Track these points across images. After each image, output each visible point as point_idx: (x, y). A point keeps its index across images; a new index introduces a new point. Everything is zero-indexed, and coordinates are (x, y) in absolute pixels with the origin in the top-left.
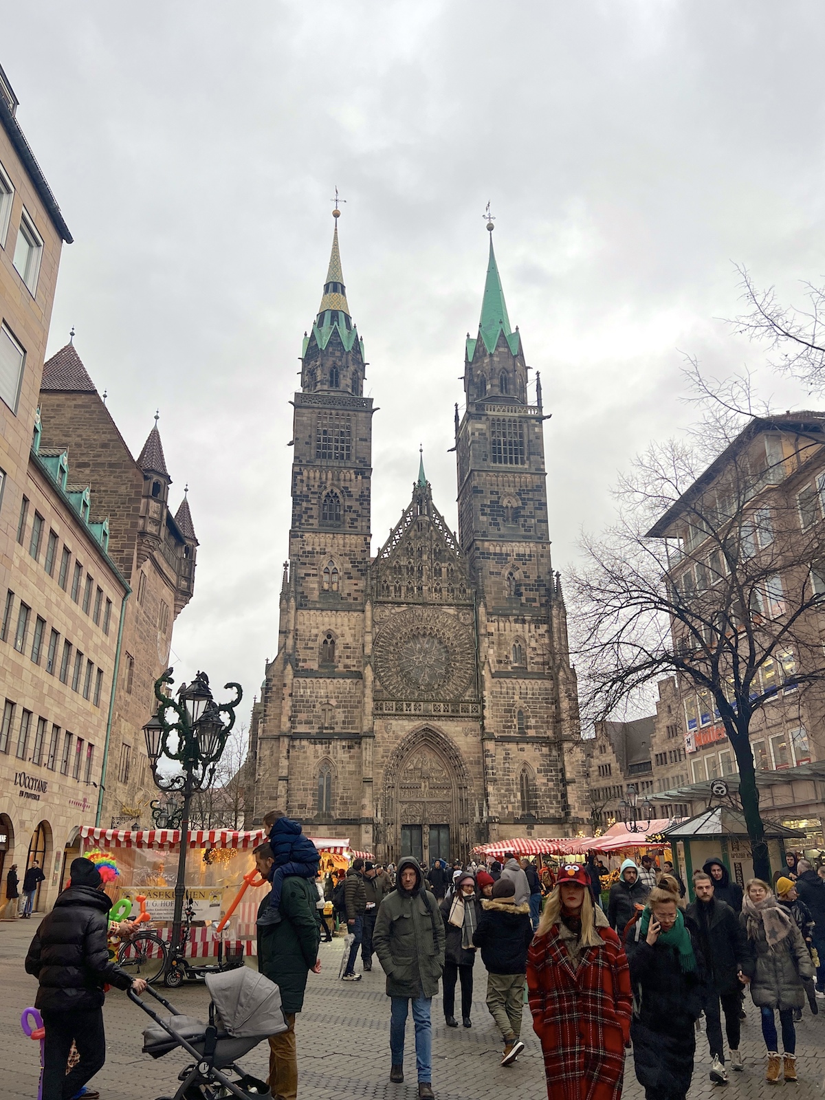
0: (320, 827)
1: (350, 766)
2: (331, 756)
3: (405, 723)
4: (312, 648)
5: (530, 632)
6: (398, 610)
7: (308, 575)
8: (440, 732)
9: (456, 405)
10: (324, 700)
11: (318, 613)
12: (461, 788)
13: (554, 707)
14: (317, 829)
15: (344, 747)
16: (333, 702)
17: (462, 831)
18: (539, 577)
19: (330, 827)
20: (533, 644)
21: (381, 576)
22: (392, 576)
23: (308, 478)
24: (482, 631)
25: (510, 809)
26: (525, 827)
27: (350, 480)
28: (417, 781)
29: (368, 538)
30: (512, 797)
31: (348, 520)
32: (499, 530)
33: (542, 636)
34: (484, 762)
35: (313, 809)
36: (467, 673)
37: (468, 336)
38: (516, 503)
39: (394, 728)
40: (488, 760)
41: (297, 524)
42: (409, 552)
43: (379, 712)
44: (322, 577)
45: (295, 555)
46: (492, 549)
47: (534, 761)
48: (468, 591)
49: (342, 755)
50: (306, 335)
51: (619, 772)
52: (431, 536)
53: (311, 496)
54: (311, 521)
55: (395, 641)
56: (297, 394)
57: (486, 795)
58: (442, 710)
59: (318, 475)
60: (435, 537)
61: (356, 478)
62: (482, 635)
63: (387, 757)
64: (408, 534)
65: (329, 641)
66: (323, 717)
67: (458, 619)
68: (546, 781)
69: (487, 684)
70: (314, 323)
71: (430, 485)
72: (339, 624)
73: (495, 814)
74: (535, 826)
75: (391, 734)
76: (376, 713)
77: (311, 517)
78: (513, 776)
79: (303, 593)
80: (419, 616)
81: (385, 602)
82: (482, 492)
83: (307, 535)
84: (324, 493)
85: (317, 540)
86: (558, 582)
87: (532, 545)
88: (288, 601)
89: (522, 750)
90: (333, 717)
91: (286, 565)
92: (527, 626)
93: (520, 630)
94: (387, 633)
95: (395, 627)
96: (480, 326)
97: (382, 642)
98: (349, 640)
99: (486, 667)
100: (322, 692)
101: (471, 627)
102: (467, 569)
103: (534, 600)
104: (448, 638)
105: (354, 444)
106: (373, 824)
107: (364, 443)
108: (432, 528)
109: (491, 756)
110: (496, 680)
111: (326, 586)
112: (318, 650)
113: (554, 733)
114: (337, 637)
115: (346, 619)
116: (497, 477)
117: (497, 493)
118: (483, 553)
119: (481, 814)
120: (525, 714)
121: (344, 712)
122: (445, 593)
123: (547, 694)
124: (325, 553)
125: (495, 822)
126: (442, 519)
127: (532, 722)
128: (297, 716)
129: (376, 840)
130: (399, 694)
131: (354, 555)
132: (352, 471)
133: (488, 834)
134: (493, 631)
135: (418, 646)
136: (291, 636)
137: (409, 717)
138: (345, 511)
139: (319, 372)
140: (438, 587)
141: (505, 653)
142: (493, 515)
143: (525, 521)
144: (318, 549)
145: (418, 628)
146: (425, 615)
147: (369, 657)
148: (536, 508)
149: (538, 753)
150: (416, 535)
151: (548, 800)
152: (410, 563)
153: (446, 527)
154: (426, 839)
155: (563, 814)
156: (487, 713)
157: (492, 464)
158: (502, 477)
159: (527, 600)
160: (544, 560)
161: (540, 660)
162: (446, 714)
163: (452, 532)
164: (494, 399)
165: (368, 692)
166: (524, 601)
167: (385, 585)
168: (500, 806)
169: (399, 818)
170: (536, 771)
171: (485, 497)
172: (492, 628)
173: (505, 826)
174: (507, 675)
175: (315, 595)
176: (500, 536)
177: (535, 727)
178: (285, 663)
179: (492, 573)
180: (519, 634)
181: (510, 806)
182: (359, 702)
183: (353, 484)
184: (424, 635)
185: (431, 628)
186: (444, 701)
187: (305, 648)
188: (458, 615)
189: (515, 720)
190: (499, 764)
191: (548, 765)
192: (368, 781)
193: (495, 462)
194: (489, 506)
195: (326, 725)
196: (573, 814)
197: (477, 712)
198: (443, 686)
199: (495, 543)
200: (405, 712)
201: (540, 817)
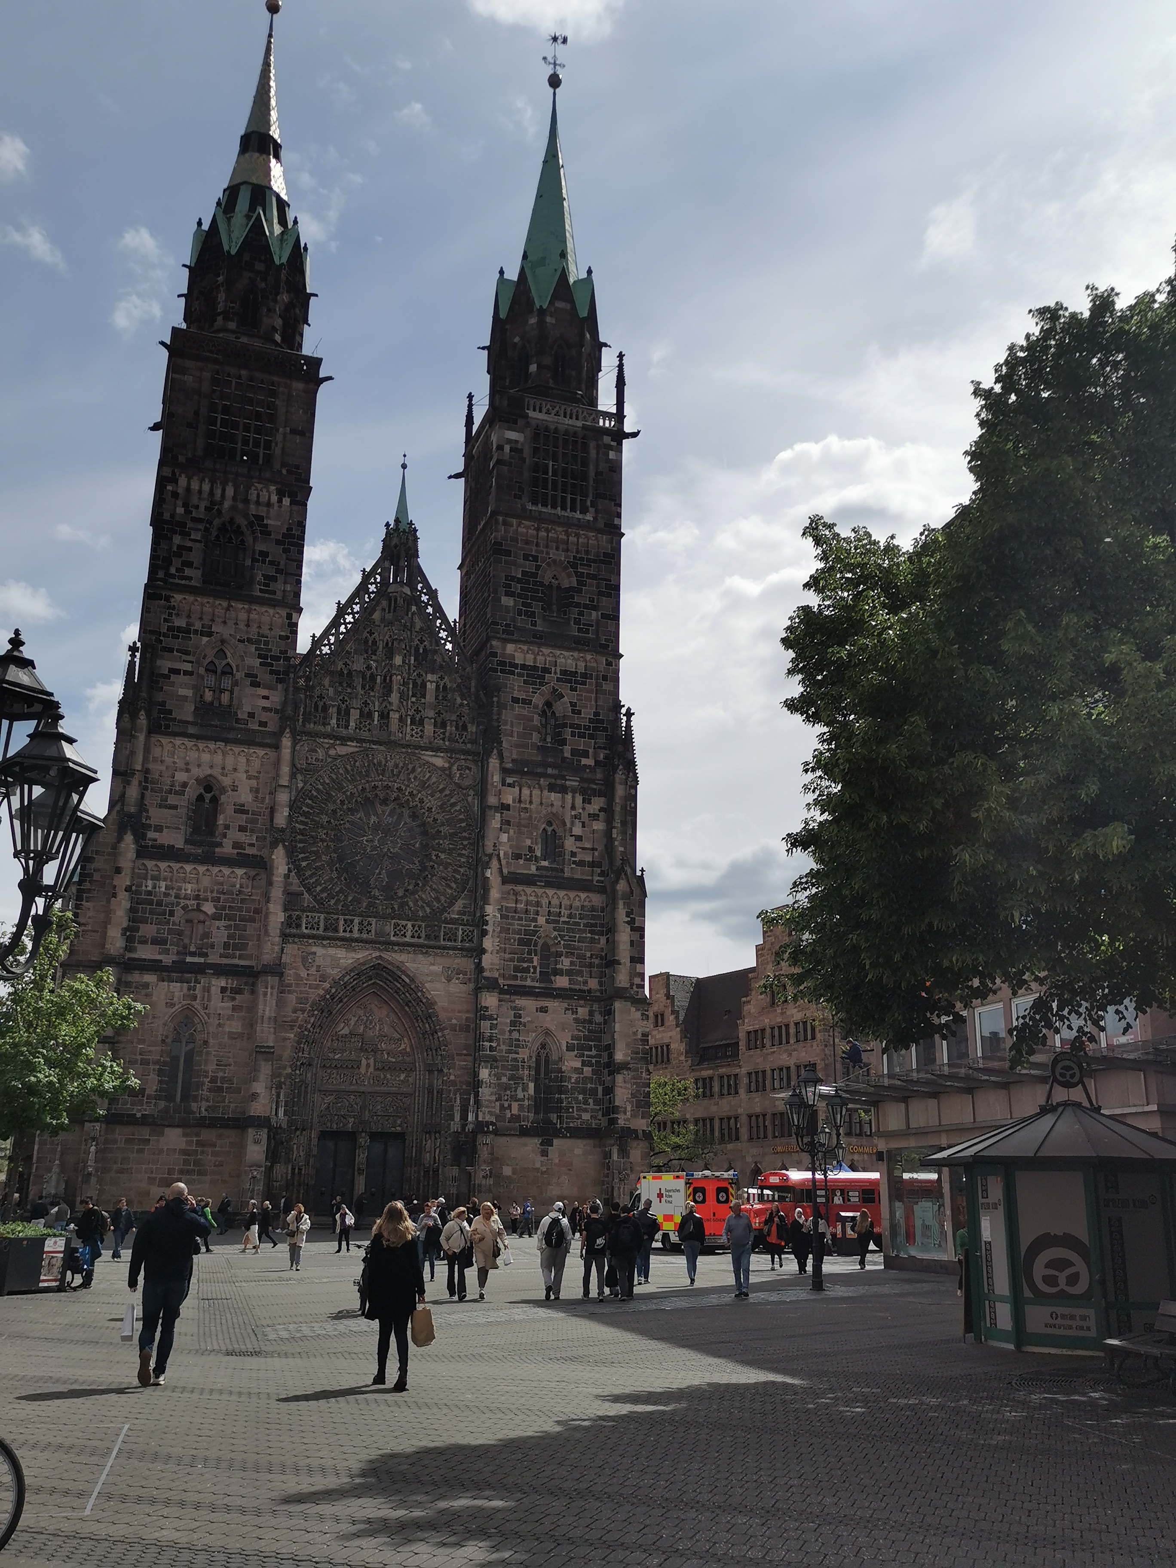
0: (167, 1130)
1: (234, 1023)
2: (197, 1004)
3: (340, 953)
4: (175, 807)
5: (573, 807)
6: (342, 750)
7: (177, 672)
8: (403, 972)
9: (470, 397)
10: (192, 903)
11: (189, 743)
12: (431, 1072)
13: (603, 940)
14: (162, 1134)
15: (223, 990)
16: (209, 908)
17: (429, 1145)
18: (596, 714)
19: (188, 1130)
20: (577, 830)
21: (313, 687)
22: (336, 691)
23: (188, 490)
24: (492, 800)
25: (515, 1110)
26: (537, 1141)
27: (269, 504)
28: (353, 1056)
29: (295, 615)
30: (520, 1089)
31: (259, 577)
32: (534, 624)
33: (594, 817)
34: (477, 1027)
35: (158, 1097)
36: (458, 872)
37: (501, 272)
38: (568, 581)
39: (319, 961)
40: (485, 1025)
41: (161, 574)
42: (369, 648)
43: (294, 931)
44: (202, 678)
45: (152, 632)
46: (519, 661)
47: (563, 1030)
48: (472, 728)
49: (219, 1005)
50: (200, 223)
51: (683, 1058)
52: (413, 623)
53: (190, 524)
54: (188, 572)
55: (331, 806)
56: (175, 331)
57: (476, 1084)
58: (409, 934)
59: (206, 487)
60: (418, 624)
61: (280, 501)
62: (490, 807)
63: (303, 1011)
64: (371, 614)
65: (208, 796)
66: (188, 933)
67: (450, 776)
68: (578, 1064)
69: (495, 894)
70: (219, 204)
71: (415, 530)
72: (229, 767)
73: (488, 1118)
74: (556, 1142)
75: (313, 971)
76: (288, 931)
77: (190, 564)
78: (524, 1054)
79: (163, 704)
80: (380, 763)
81: (318, 735)
82: (508, 553)
83: (178, 597)
84: (216, 522)
85: (196, 608)
86: (629, 726)
87: (589, 657)
88: (134, 716)
89: (544, 1010)
90: (207, 935)
91: (133, 649)
92: (569, 797)
93: (557, 803)
94: (317, 790)
95: (333, 780)
96: (525, 257)
97: (307, 806)
98: (245, 796)
99: (494, 863)
100: (189, 889)
101: (472, 793)
102: (473, 690)
103: (585, 754)
104: (430, 810)
105: (279, 438)
106: (270, 1128)
107: (298, 439)
108: (414, 608)
109: (491, 1018)
110: (508, 887)
111: (208, 696)
112: (185, 811)
113: (601, 984)
114: (223, 790)
115: (242, 760)
116: (538, 529)
117: (535, 559)
118: (502, 663)
119: (464, 1117)
120: (553, 950)
121: (228, 927)
122: (429, 729)
123: (593, 917)
124: (210, 634)
125: (488, 1132)
126: (433, 594)
127: (565, 963)
128: (137, 929)
129: (273, 1156)
130: (332, 902)
131: (267, 643)
132: (272, 488)
133: (474, 1150)
134: (511, 803)
135: (373, 819)
136: (135, 782)
137: (349, 943)
138: (254, 560)
139: (222, 297)
140: (418, 717)
141: (528, 842)
142: (526, 597)
143: (581, 614)
144: (198, 626)
145: (375, 787)
146: (390, 764)
147: (282, 830)
148: (600, 593)
149: (570, 1016)
150: (383, 619)
151: (581, 1097)
152: (369, 668)
153: (438, 608)
154: (361, 1157)
155: (604, 1122)
156: (488, 943)
157: (530, 507)
158: (548, 531)
159: (574, 752)
160: (607, 686)
161: (589, 858)
162: (415, 940)
163: (451, 620)
164: (542, 391)
165: (277, 893)
166: (567, 754)
167: (321, 704)
168: (498, 1104)
169: (316, 1120)
170: (564, 1048)
171: (515, 564)
172: (509, 798)
173: (503, 1140)
174: (529, 880)
175: (187, 712)
176: (535, 637)
177: (569, 973)
178: (121, 830)
179: (515, 700)
180: (554, 810)
181: (515, 1106)
182: (257, 911)
183: (273, 512)
184: (385, 801)
185: (400, 789)
186: (414, 918)
187: (160, 806)
188: (450, 768)
189: (535, 959)
190: (503, 1032)
191: (586, 1038)
192: (265, 1053)
193: (535, 503)
194: (519, 581)
195: (193, 949)
196: (621, 1122)
197: (471, 941)
198: (414, 893)
199: (525, 648)
200: (341, 934)
201: (565, 1126)
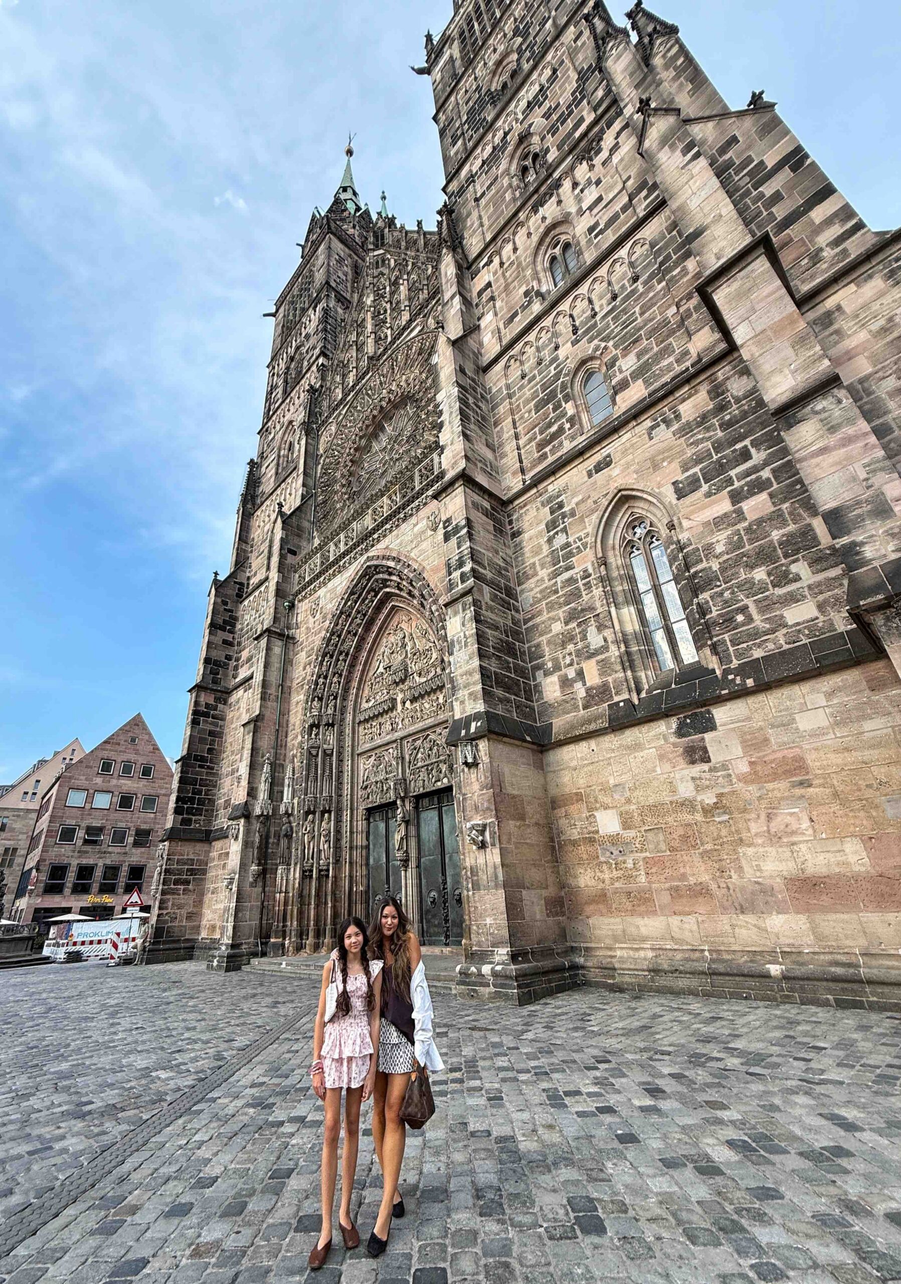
3: (335, 581)
6: (345, 410)
11: (270, 501)
20: (591, 198)
23: (279, 365)
26: (666, 728)
28: (385, 695)
29: (320, 361)
33: (611, 155)
39: (322, 602)
43: (302, 586)
46: (476, 169)
47: (659, 467)
53: (279, 381)
55: (342, 461)
59: (285, 353)
74: (721, 714)
75: (318, 616)
76: (296, 591)
81: (329, 418)
89: (603, 464)
92: (565, 185)
93: (551, 209)
94: (332, 457)
95: (342, 439)
99: (441, 341)
109: (456, 530)
116: (474, 71)
123: (656, 258)
125: (471, 736)
132: (311, 311)
135: (384, 440)
144: (278, 428)
145: (371, 411)
149: (666, 434)
158: (483, 57)
161: (621, 203)
162: (392, 511)
166: (553, 157)
169: (357, 794)
170: (674, 497)
172: (487, 277)
174: (530, 325)
175: (271, 483)
177: (642, 371)
179: (480, 198)
180: (550, 220)
181: (591, 669)
189: (568, 406)
200: (332, 560)
201: (735, 663)
